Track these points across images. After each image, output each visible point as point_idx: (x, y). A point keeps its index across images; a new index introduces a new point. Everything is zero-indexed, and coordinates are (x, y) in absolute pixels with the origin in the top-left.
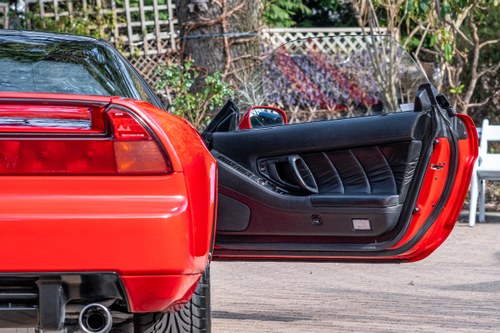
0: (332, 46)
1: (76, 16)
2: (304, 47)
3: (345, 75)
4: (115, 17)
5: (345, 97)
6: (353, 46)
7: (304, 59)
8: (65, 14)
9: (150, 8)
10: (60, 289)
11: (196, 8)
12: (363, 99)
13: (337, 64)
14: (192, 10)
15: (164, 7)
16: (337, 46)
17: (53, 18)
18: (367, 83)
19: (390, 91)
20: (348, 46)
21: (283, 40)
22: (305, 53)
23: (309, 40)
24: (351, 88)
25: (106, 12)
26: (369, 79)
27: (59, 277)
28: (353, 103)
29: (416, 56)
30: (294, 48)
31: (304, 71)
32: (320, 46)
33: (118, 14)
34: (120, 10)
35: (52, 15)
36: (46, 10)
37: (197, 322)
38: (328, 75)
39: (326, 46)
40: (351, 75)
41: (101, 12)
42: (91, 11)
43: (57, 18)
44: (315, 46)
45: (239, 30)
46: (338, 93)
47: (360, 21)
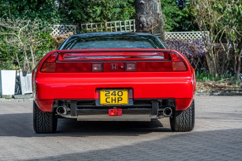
0: (186, 37)
1: (98, 29)
2: (176, 38)
3: (190, 47)
4: (111, 29)
5: (191, 55)
6: (193, 37)
7: (176, 41)
8: (95, 29)
9: (123, 26)
10: (158, 103)
11: (143, 26)
12: (197, 56)
13: (188, 43)
14: (141, 26)
15: (128, 26)
16: (188, 37)
17: (91, 30)
18: (198, 50)
19: (211, 52)
20: (191, 37)
21: (169, 36)
22: (177, 40)
23: (178, 36)
24: (193, 52)
25: (109, 28)
26: (199, 48)
27: (157, 100)
28: (194, 57)
29: (220, 40)
30: (173, 38)
31: (176, 46)
32: (182, 38)
33: (113, 28)
34: (113, 27)
35: (90, 29)
36: (89, 28)
37: (191, 114)
38: (185, 47)
39: (184, 38)
40: (193, 47)
41: (107, 28)
42: (103, 28)
43: (92, 30)
44: (180, 38)
45: (157, 33)
46: (188, 54)
47: (200, 29)
